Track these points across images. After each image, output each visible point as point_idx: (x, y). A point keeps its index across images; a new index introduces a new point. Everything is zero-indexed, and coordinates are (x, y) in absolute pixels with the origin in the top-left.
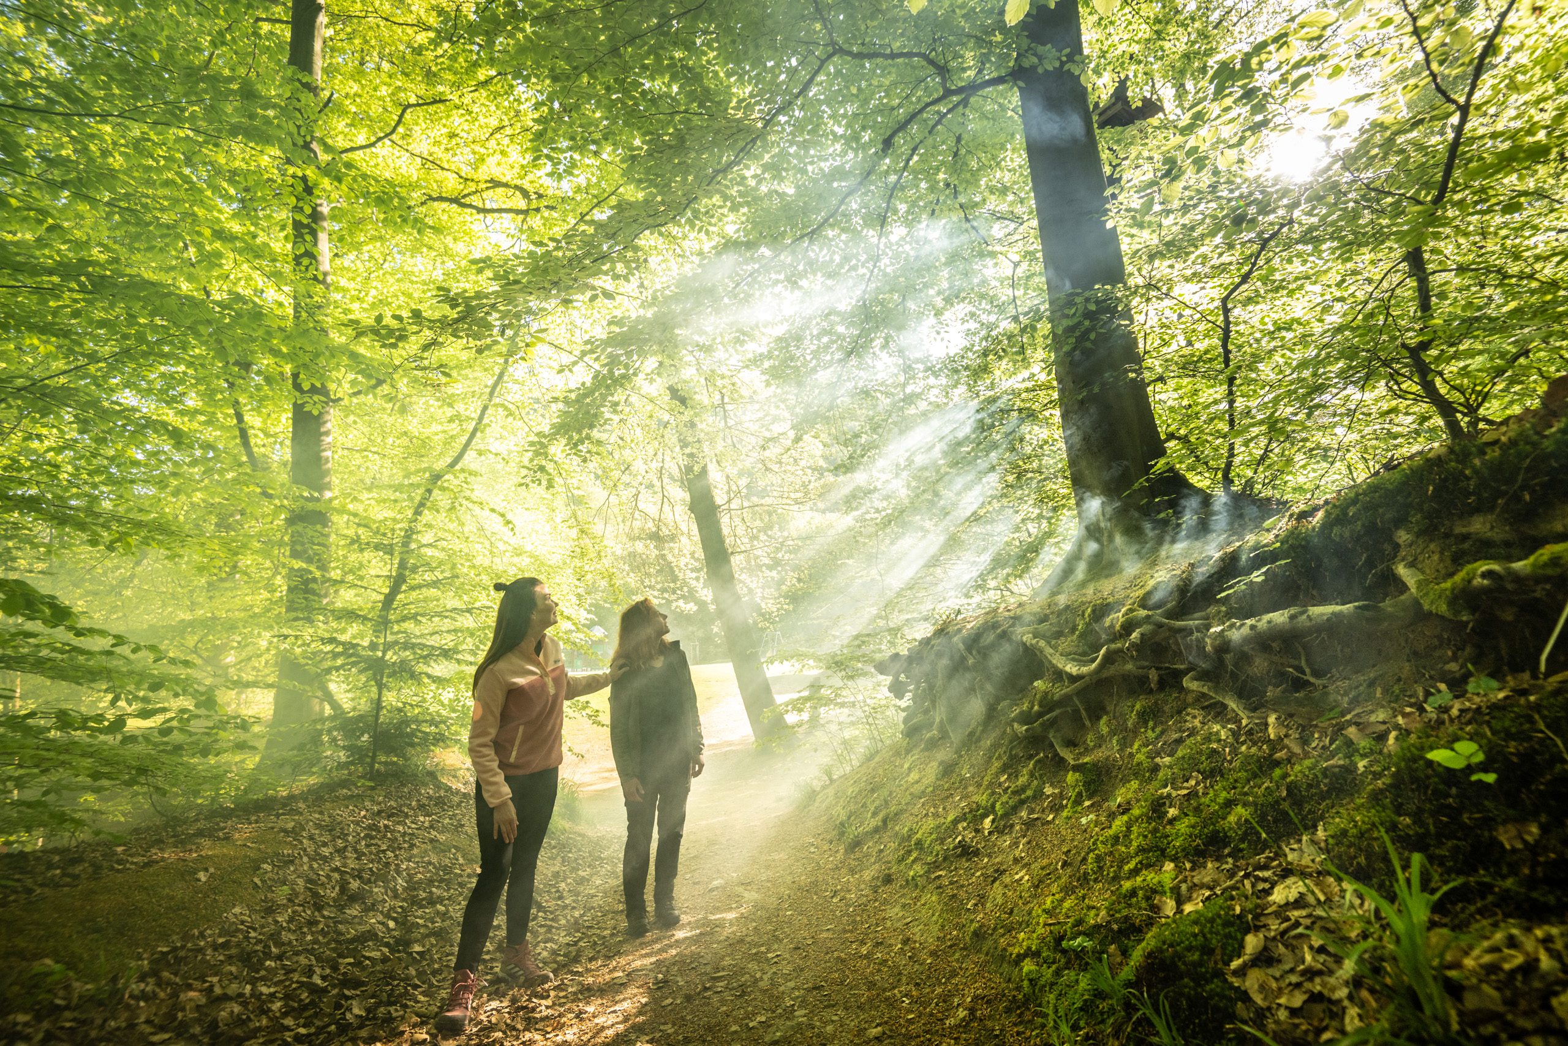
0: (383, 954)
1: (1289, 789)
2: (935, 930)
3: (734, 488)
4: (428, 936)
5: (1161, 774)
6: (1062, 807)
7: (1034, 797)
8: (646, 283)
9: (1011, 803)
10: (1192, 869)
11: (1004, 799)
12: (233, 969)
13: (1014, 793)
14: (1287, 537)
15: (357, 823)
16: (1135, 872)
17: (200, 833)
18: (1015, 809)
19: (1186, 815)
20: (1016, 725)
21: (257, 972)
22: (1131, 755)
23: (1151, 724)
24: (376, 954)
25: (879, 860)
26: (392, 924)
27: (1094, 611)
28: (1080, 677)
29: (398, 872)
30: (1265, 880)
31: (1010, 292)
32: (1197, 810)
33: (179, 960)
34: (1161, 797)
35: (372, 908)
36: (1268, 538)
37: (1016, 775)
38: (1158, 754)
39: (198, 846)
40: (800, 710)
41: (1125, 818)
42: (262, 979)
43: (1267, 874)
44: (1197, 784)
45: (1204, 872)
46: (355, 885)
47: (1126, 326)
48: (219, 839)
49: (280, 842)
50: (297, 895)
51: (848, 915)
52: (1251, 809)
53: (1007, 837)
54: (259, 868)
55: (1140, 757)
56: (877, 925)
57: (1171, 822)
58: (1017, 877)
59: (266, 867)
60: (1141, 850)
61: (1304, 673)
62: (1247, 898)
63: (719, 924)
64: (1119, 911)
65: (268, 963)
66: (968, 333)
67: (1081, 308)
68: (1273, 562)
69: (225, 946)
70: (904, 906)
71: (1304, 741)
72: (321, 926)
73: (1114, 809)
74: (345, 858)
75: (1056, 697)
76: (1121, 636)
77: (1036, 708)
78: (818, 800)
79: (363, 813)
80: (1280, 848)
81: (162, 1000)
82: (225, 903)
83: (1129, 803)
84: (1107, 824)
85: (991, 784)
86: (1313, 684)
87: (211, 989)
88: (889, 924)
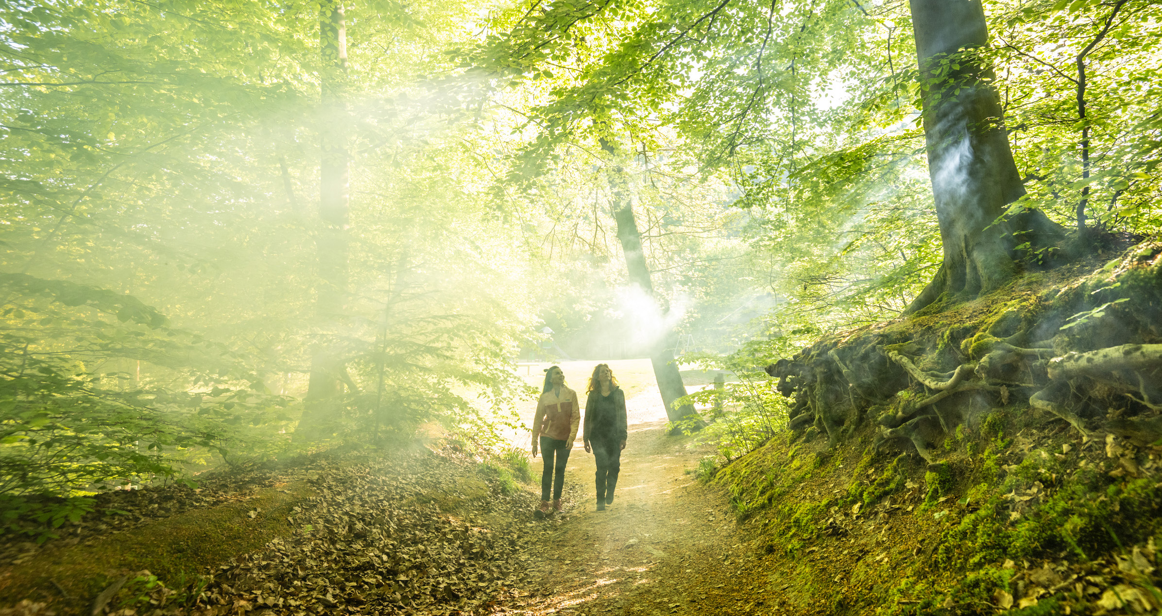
0: (377, 581)
1: (1123, 503)
2: (807, 598)
3: (653, 219)
4: (411, 568)
5: (1007, 480)
6: (921, 500)
7: (897, 490)
8: (582, 57)
9: (876, 493)
10: (1030, 568)
11: (871, 489)
12: (271, 585)
13: (880, 485)
14: (1128, 277)
15: (363, 478)
16: (979, 565)
17: (253, 481)
18: (880, 498)
19: (1027, 519)
20: (882, 427)
21: (288, 588)
22: (982, 461)
23: (1000, 434)
24: (372, 581)
25: (763, 532)
26: (385, 558)
27: (952, 334)
28: (938, 391)
29: (391, 517)
30: (1095, 585)
31: (885, 53)
32: (1037, 515)
33: (235, 576)
34: (1006, 501)
35: (371, 544)
36: (1110, 277)
37: (880, 470)
38: (1006, 462)
39: (251, 490)
40: (704, 402)
41: (973, 516)
42: (291, 594)
43: (1098, 579)
44: (1039, 491)
45: (1040, 571)
46: (359, 526)
47: (988, 82)
48: (265, 486)
49: (307, 491)
50: (318, 531)
51: (737, 577)
52: (1086, 520)
53: (872, 523)
54: (292, 510)
55: (989, 463)
56: (760, 587)
57: (1013, 524)
58: (878, 558)
59: (297, 509)
60: (984, 547)
61: (1142, 399)
62: (1077, 599)
63: (633, 576)
64: (963, 599)
65: (295, 582)
66: (850, 89)
67: (946, 70)
68: (1112, 301)
69: (267, 567)
70: (782, 574)
71: (1139, 461)
72: (334, 556)
73: (964, 507)
74: (353, 504)
75: (918, 406)
76: (974, 358)
77: (900, 413)
78: (718, 475)
79: (367, 470)
80: (1112, 557)
81: (223, 605)
82: (268, 535)
83: (977, 503)
84: (957, 520)
85: (860, 475)
86: (1150, 409)
87: (255, 600)
88: (769, 588)
